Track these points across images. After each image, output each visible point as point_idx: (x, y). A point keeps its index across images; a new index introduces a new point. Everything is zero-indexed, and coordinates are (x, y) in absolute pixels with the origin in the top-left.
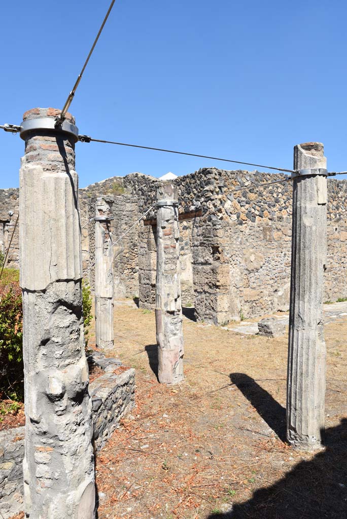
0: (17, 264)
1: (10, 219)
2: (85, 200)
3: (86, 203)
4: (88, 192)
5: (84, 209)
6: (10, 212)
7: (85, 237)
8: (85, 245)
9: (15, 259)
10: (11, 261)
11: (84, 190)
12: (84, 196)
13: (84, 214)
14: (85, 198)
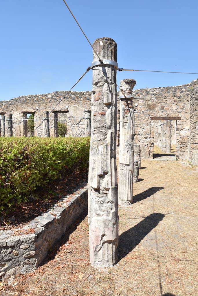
0: (139, 137)
1: (136, 109)
2: (189, 92)
3: (189, 95)
4: (191, 86)
5: (187, 99)
6: (136, 104)
7: (188, 119)
8: (187, 125)
9: (138, 134)
10: (136, 134)
11: (188, 85)
12: (187, 89)
13: (188, 102)
14: (188, 91)
